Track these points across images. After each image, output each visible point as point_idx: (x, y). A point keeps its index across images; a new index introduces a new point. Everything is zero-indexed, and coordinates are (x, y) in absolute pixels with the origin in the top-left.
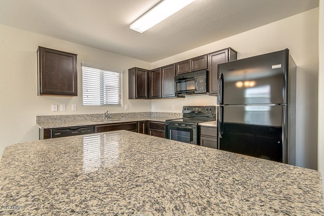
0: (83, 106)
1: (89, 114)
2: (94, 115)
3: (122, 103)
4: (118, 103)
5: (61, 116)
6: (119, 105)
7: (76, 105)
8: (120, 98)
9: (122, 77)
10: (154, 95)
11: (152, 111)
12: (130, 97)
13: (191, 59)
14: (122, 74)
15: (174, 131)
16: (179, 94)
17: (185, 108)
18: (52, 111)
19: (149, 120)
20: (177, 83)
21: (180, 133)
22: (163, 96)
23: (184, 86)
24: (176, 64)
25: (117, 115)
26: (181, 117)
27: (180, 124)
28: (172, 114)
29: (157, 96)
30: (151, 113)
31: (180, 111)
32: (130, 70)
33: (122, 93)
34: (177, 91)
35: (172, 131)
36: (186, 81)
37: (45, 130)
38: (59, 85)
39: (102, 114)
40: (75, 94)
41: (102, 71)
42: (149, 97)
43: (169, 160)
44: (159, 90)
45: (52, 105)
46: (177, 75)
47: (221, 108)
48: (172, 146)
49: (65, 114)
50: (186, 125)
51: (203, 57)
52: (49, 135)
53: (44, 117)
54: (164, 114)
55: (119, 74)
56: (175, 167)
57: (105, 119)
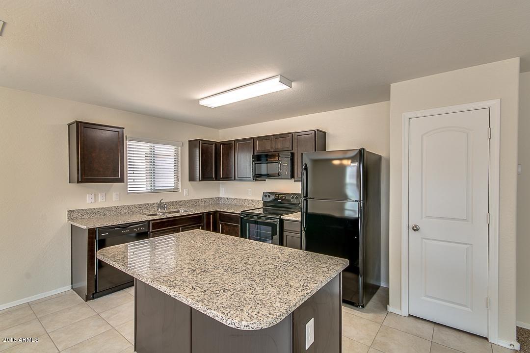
0: (128, 193)
1: (136, 203)
2: (143, 205)
3: (180, 187)
4: (174, 188)
5: (100, 209)
6: (176, 190)
7: (119, 193)
8: (178, 180)
9: (180, 151)
10: (224, 176)
11: (221, 196)
12: (192, 178)
13: (273, 135)
14: (180, 148)
15: (251, 224)
16: (258, 177)
17: (265, 195)
18: (88, 202)
19: (218, 210)
20: (255, 164)
21: (259, 228)
22: (237, 178)
23: (264, 168)
24: (254, 138)
25: (172, 203)
26: (261, 205)
27: (259, 216)
28: (248, 201)
29: (227, 177)
30: (219, 199)
31: (259, 198)
32: (191, 143)
33: (180, 173)
34: (255, 174)
35: (249, 225)
36: (267, 163)
37: (89, 230)
38: (101, 169)
39: (154, 204)
40: (121, 180)
41: (152, 145)
42: (217, 178)
43: (253, 258)
44: (232, 168)
45: (88, 195)
46: (255, 154)
47: (305, 201)
48: (254, 247)
49: (105, 207)
50: (267, 218)
51: (287, 135)
52: (94, 236)
53: (78, 211)
54: (238, 200)
55: (176, 147)
56: (259, 262)
57: (158, 210)
